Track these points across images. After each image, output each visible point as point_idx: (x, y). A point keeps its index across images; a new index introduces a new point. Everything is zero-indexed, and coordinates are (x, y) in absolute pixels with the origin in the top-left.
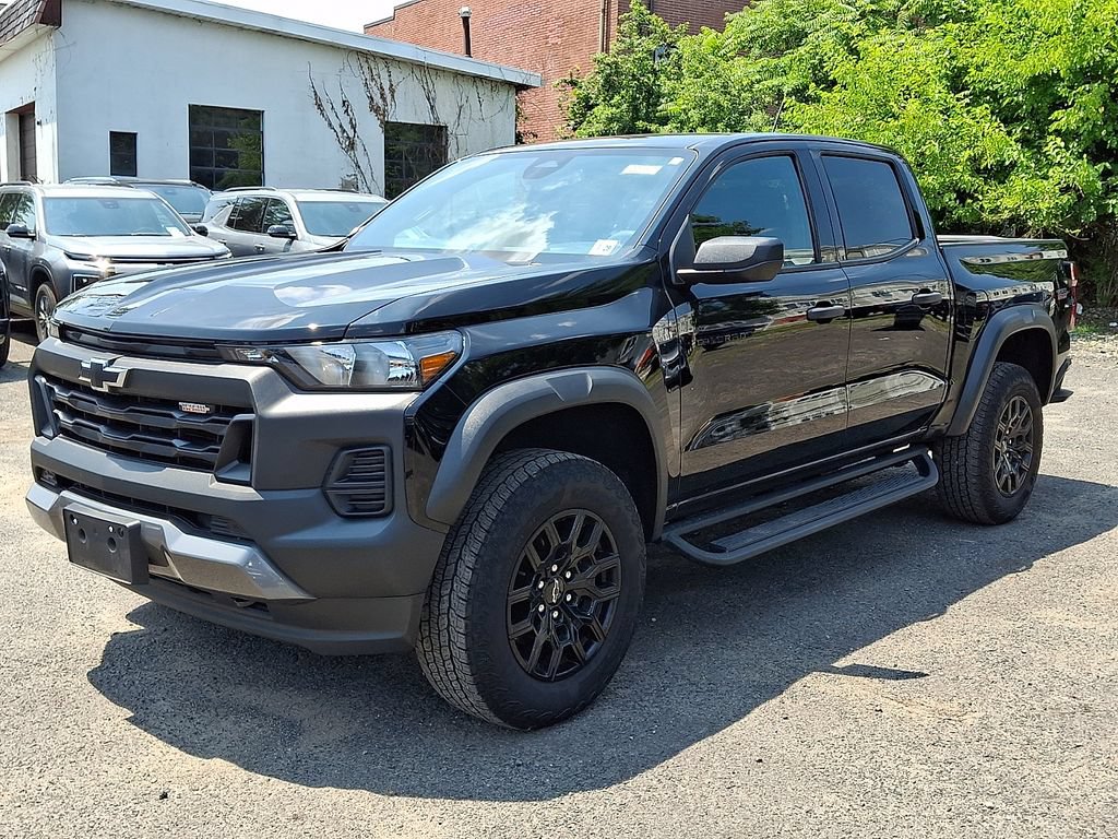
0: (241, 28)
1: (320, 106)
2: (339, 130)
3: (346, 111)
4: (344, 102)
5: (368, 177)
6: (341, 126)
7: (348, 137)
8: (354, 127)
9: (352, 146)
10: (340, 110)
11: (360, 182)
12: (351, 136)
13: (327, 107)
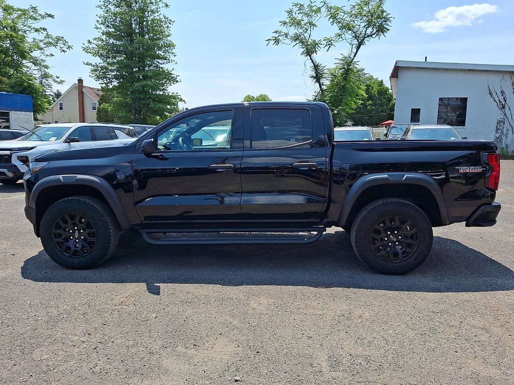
0: (461, 70)
1: (491, 94)
2: (498, 102)
3: (503, 95)
4: (502, 91)
5: (510, 118)
6: (499, 100)
7: (502, 104)
8: (505, 101)
9: (504, 107)
10: (500, 95)
11: (506, 121)
12: (504, 103)
13: (494, 94)
